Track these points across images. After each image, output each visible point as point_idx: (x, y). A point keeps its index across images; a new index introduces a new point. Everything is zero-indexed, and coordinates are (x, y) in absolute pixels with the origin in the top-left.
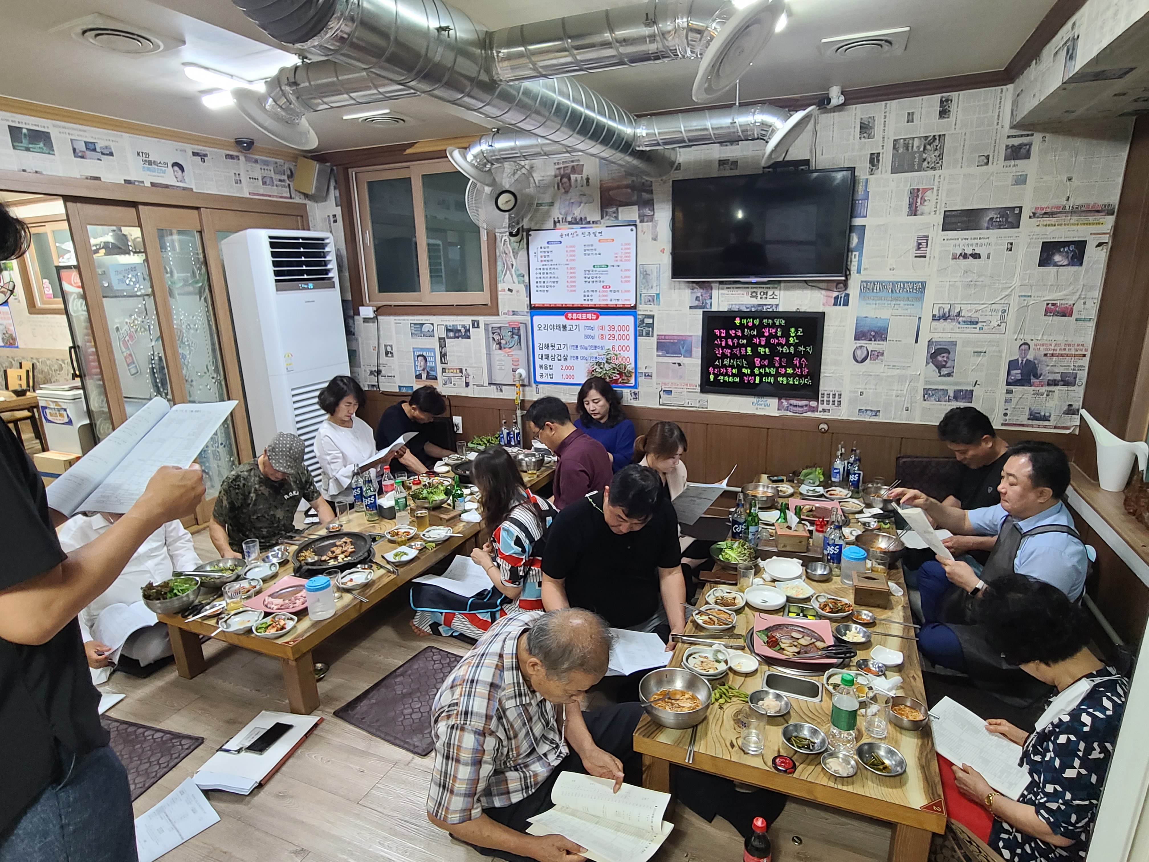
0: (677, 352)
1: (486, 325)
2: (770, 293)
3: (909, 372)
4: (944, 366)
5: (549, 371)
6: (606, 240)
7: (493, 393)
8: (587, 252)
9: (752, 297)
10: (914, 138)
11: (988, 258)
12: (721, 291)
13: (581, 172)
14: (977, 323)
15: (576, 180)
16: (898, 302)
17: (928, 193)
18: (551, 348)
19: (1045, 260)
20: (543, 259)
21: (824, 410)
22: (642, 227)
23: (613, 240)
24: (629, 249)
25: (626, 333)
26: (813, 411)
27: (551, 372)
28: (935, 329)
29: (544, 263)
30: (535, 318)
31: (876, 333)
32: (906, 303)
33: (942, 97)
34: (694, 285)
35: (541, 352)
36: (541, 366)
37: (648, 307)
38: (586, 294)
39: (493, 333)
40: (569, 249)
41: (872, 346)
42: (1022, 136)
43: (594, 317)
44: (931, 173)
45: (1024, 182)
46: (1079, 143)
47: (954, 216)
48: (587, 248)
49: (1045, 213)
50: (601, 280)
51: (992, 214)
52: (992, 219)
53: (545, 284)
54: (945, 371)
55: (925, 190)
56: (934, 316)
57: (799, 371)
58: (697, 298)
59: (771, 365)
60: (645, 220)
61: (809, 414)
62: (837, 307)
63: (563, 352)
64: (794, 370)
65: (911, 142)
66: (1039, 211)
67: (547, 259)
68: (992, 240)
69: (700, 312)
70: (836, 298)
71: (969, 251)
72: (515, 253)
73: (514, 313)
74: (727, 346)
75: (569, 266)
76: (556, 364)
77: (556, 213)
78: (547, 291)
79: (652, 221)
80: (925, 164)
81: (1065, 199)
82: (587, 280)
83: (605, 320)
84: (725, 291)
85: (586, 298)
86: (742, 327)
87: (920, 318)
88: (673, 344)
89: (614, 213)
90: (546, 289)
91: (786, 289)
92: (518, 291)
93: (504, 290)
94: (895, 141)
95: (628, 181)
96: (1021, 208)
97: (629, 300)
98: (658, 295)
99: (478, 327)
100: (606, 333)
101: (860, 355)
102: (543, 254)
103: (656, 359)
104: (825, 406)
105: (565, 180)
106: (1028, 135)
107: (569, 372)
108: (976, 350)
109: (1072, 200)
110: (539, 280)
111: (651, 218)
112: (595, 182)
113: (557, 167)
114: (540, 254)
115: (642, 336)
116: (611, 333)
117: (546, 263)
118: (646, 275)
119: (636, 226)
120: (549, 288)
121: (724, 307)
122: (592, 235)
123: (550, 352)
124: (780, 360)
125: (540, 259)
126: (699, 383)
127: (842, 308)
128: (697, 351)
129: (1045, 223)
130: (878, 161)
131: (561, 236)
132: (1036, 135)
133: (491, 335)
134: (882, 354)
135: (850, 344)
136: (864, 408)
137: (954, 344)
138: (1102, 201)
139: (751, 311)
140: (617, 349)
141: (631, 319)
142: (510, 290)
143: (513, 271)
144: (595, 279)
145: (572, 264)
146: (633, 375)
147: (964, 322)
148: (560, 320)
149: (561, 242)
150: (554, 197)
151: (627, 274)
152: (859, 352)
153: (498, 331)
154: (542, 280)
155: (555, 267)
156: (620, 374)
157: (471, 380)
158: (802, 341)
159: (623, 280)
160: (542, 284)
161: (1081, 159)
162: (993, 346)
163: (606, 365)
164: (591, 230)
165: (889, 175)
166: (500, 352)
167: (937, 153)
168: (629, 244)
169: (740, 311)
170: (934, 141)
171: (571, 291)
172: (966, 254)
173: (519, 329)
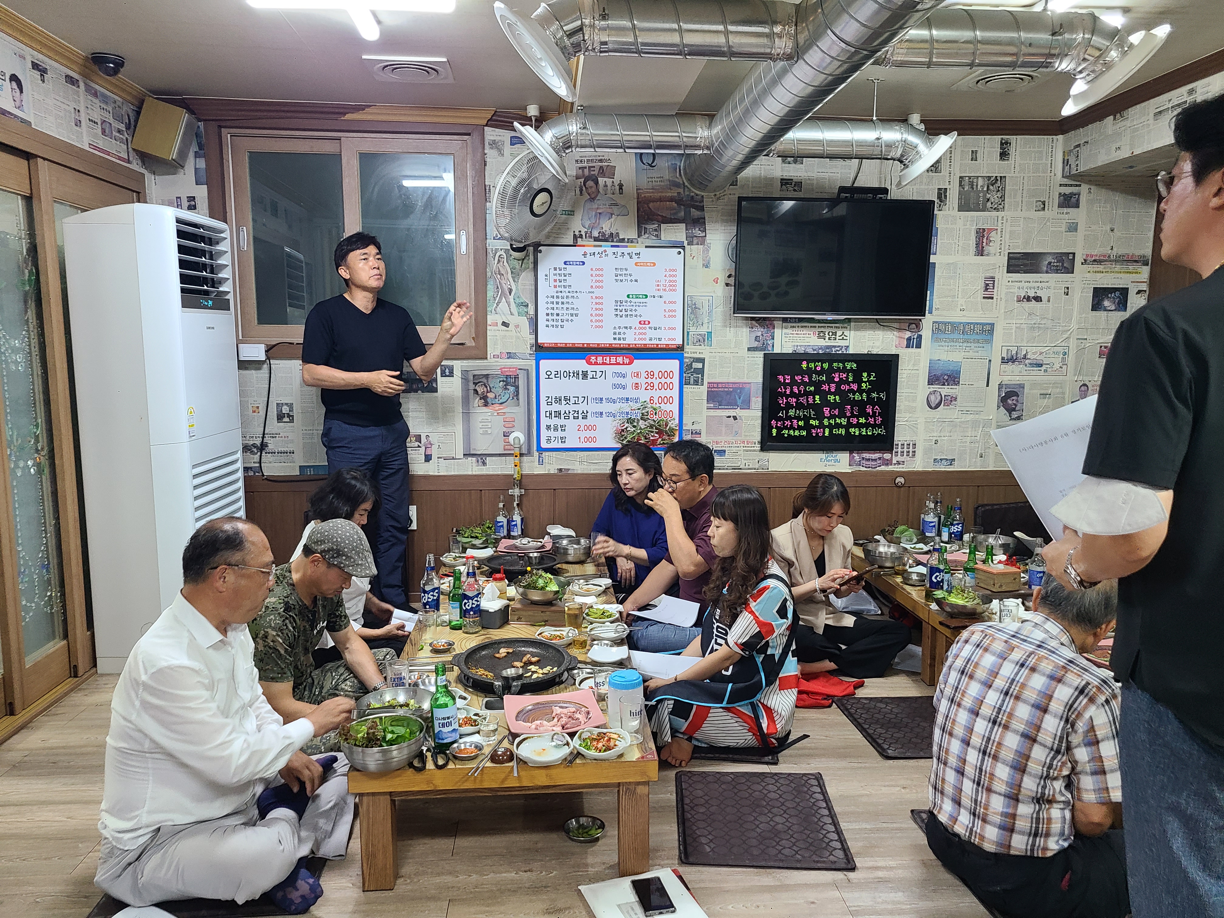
0: (732, 404)
1: (465, 373)
2: (839, 333)
3: (983, 417)
4: (1014, 410)
5: (560, 434)
6: (645, 264)
7: (471, 468)
8: (619, 278)
9: (819, 337)
10: (978, 177)
11: (1049, 301)
12: (784, 331)
13: (612, 175)
14: (1041, 365)
15: (606, 186)
16: (969, 345)
17: (993, 234)
18: (563, 402)
19: (1096, 306)
20: (558, 283)
21: (898, 463)
22: (691, 250)
23: (654, 264)
24: (675, 276)
25: (668, 380)
26: (887, 465)
27: (562, 434)
28: (1004, 372)
29: (559, 289)
30: (542, 362)
31: (949, 376)
32: (976, 345)
33: (1002, 139)
34: (754, 322)
35: (549, 408)
36: (548, 427)
37: (698, 349)
38: (617, 331)
39: (475, 384)
40: (594, 273)
41: (945, 390)
42: (1071, 185)
43: (627, 361)
44: (994, 213)
45: (1076, 230)
46: (1118, 197)
47: (1018, 259)
48: (619, 272)
49: (1095, 261)
50: (638, 313)
51: (1050, 259)
52: (1050, 263)
53: (560, 318)
54: (1015, 415)
55: (990, 230)
56: (1003, 358)
57: (871, 421)
58: (757, 339)
59: (842, 415)
60: (695, 241)
61: (883, 468)
62: (910, 350)
63: (581, 408)
64: (867, 419)
65: (975, 180)
66: (1089, 258)
67: (562, 284)
68: (1052, 284)
69: (761, 355)
70: (909, 339)
71: (1032, 295)
72: (515, 275)
73: (510, 355)
74: (793, 395)
75: (594, 295)
76: (571, 424)
77: (578, 225)
78: (562, 327)
79: (703, 243)
80: (989, 205)
81: (1110, 248)
82: (618, 313)
83: (641, 365)
84: (789, 331)
85: (617, 336)
86: (809, 372)
87: (990, 361)
88: (728, 393)
89: (656, 230)
90: (560, 323)
91: (857, 329)
92: (517, 326)
93: (497, 325)
94: (961, 177)
95: (673, 193)
96: (1074, 254)
97: (674, 339)
98: (710, 333)
99: (451, 374)
100: (642, 381)
101: (934, 400)
102: (558, 278)
103: (706, 413)
104: (899, 458)
105: (590, 183)
106: (1077, 186)
107: (588, 434)
108: (1043, 392)
109: (1115, 249)
110: (550, 311)
111: (702, 241)
112: (630, 188)
113: (580, 165)
114: (553, 278)
115: (689, 384)
116: (649, 381)
117: (563, 289)
118: (695, 308)
119: (683, 248)
120: (565, 323)
121: (788, 349)
122: (627, 257)
123: (563, 408)
124: (852, 409)
125: (553, 284)
126: (759, 438)
127: (914, 350)
128: (757, 402)
129: (1095, 270)
130: (945, 196)
131: (585, 255)
132: (1083, 185)
133: (472, 386)
134: (956, 399)
135: (923, 390)
136: (939, 458)
137: (1022, 386)
138: (1138, 252)
139: (818, 354)
140: (656, 401)
141: (677, 362)
142: (505, 324)
143: (511, 297)
144: (629, 313)
145: (598, 292)
146: (677, 433)
147: (1030, 364)
148: (580, 365)
149: (584, 263)
150: (575, 204)
151: (672, 307)
152: (932, 398)
153: (484, 380)
154: (555, 312)
155: (575, 295)
156: (660, 432)
157: (434, 452)
158: (875, 386)
159: (667, 314)
160: (555, 317)
161: (1120, 212)
162: (1057, 387)
163: (641, 421)
164: (626, 250)
165: (956, 212)
166: (485, 409)
167: (999, 195)
168: (675, 270)
169: (806, 354)
170: (996, 183)
171: (597, 327)
172: (1029, 297)
173: (516, 377)
